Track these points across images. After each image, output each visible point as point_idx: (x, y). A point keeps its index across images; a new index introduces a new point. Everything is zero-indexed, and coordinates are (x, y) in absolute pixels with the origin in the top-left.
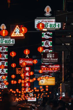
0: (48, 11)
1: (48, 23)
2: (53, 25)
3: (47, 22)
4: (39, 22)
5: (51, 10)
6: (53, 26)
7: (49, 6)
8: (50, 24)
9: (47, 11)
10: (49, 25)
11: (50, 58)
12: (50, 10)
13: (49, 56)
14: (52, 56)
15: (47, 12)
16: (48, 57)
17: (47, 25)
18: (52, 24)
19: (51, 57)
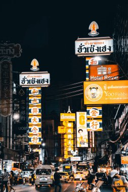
0: (94, 29)
1: (94, 46)
3: (93, 44)
4: (81, 44)
6: (102, 50)
7: (95, 22)
8: (98, 47)
9: (92, 29)
10: (95, 48)
11: (104, 76)
12: (97, 27)
13: (102, 72)
14: (107, 71)
16: (99, 73)
17: (93, 49)
18: (100, 47)
19: (105, 73)
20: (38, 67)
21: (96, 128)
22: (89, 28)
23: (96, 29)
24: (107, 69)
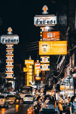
2: (50, 22)
3: (45, 19)
4: (38, 19)
7: (46, 6)
8: (48, 21)
11: (51, 38)
12: (47, 9)
14: (53, 36)
17: (45, 22)
20: (12, 32)
21: (46, 69)
24: (53, 34)
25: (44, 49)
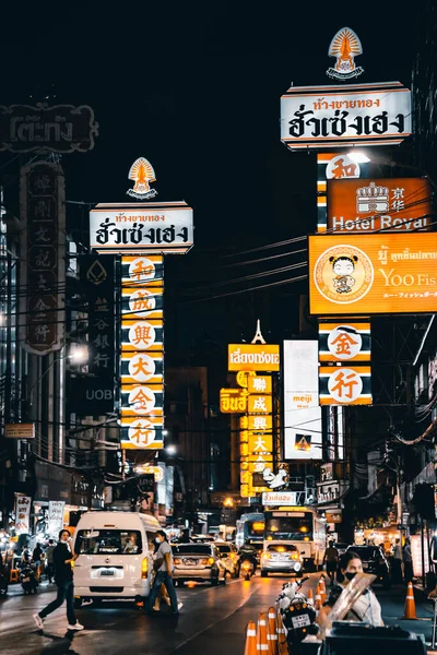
0: (345, 52)
1: (345, 114)
2: (372, 123)
3: (344, 106)
4: (302, 107)
5: (360, 47)
6: (375, 127)
8: (359, 119)
9: (339, 55)
10: (350, 120)
11: (378, 216)
13: (372, 204)
14: (390, 202)
15: (342, 58)
16: (364, 208)
17: (343, 122)
18: (367, 118)
20: (152, 185)
21: (350, 396)
22: (330, 52)
23: (352, 55)
24: (391, 194)
25: (342, 279)
